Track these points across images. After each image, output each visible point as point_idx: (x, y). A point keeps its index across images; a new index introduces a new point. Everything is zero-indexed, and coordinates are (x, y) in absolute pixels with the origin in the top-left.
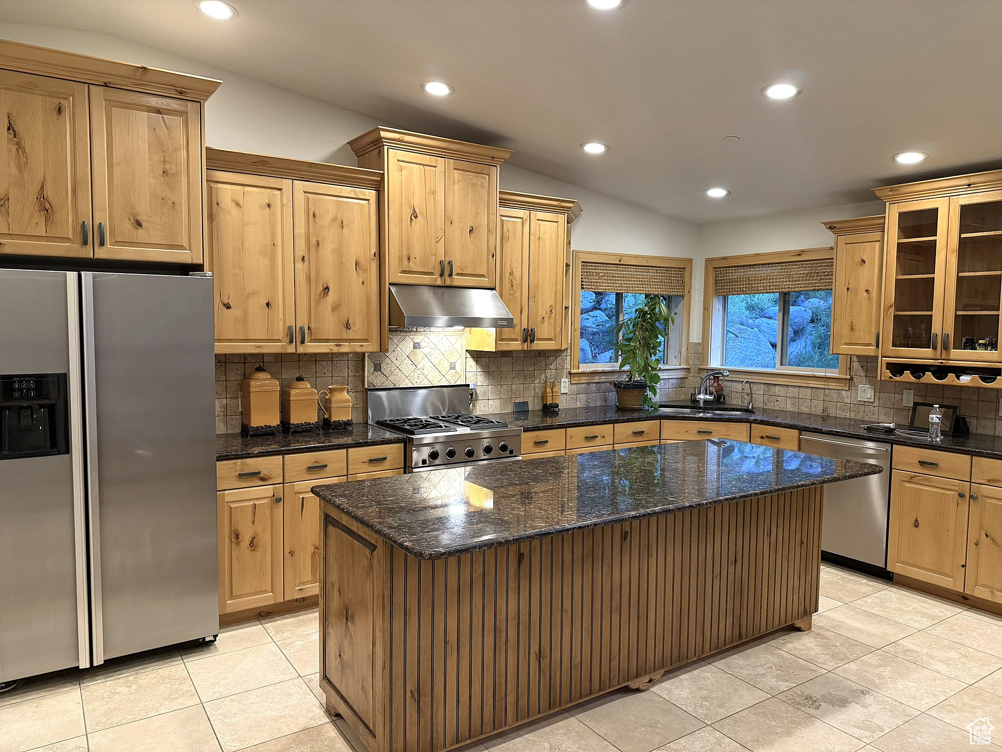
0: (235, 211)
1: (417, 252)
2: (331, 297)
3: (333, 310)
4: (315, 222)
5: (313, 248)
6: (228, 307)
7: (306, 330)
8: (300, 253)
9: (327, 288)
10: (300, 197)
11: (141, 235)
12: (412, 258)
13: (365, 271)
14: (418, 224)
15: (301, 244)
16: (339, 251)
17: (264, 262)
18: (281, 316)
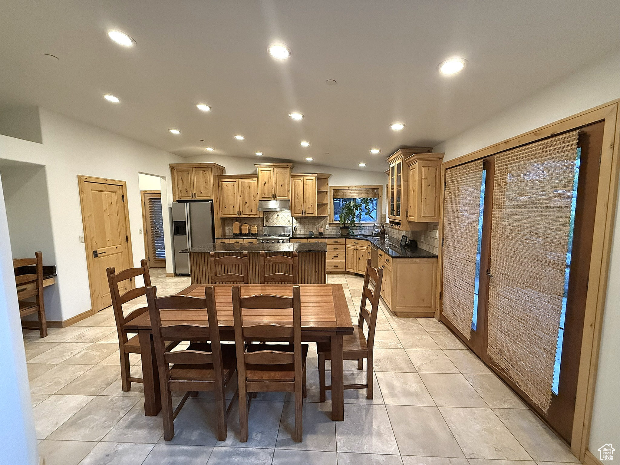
0: (226, 187)
1: (266, 192)
2: (247, 205)
3: (248, 207)
4: (243, 187)
5: (243, 194)
6: (226, 208)
7: (242, 212)
8: (240, 195)
9: (246, 202)
10: (240, 183)
11: (202, 195)
12: (265, 194)
13: (255, 198)
14: (266, 185)
15: (240, 193)
16: (249, 194)
17: (233, 197)
18: (236, 209)
